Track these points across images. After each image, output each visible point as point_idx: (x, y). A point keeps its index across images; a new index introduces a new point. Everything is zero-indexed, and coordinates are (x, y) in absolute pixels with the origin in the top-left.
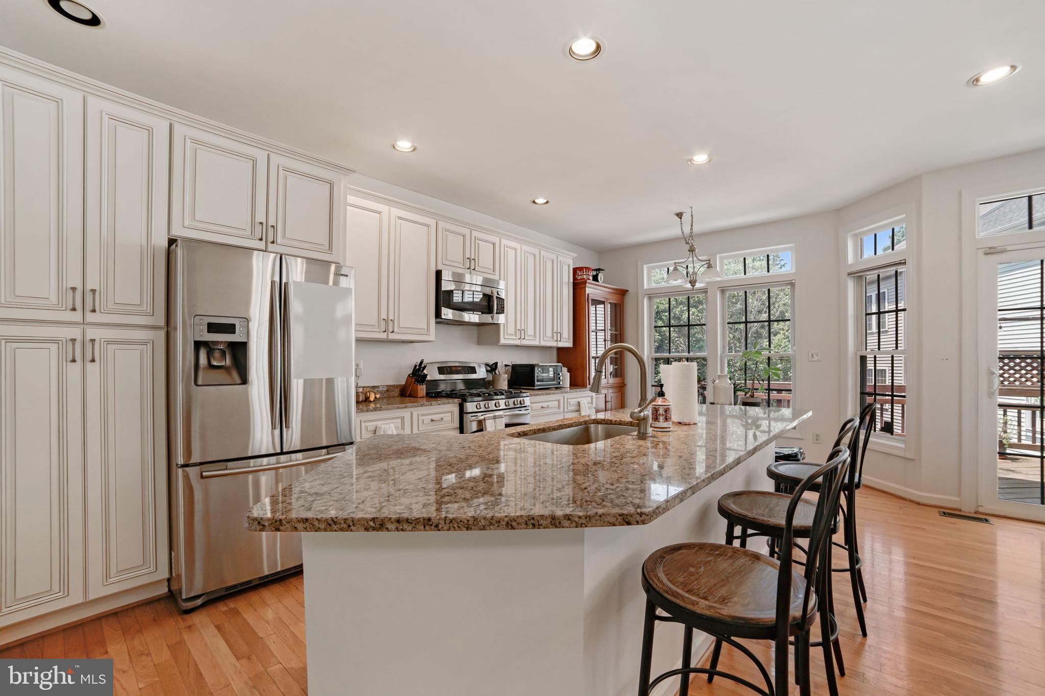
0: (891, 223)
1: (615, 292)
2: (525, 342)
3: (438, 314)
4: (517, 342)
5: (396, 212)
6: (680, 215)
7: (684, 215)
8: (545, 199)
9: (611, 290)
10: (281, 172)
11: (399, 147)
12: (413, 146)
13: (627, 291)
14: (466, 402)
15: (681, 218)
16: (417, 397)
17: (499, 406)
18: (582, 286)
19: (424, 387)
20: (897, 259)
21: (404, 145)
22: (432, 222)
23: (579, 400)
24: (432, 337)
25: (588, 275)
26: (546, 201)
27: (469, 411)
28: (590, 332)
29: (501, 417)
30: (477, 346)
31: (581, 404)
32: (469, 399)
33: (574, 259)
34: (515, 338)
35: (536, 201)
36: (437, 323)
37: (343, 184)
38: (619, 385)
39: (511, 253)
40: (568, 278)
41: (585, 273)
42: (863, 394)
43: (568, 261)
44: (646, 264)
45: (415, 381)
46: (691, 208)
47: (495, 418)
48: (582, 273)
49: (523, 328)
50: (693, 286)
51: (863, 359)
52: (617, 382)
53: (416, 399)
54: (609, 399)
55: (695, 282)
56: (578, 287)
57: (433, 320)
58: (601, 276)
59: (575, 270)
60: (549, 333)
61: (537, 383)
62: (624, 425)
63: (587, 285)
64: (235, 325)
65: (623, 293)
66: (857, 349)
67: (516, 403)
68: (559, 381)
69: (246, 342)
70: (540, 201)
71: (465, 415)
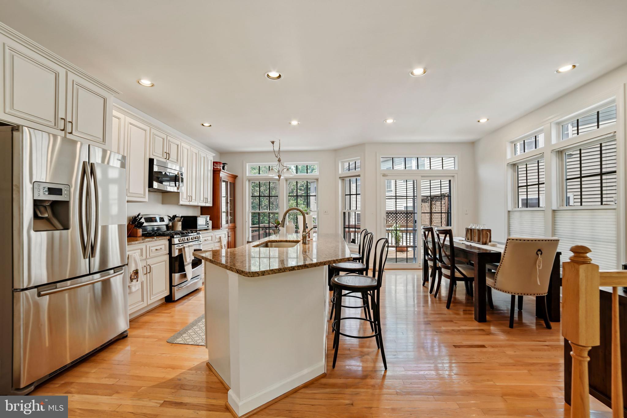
0: (354, 160)
1: (232, 176)
2: (192, 203)
3: (151, 185)
4: (188, 203)
5: (129, 120)
6: (273, 143)
7: (275, 142)
8: (209, 124)
9: (229, 175)
10: (75, 86)
11: (142, 83)
12: (151, 83)
13: (237, 176)
14: (173, 237)
15: (273, 144)
16: (137, 237)
17: (185, 241)
18: (218, 172)
19: (141, 230)
20: (357, 174)
21: (146, 82)
22: (148, 129)
23: (220, 236)
24: (146, 199)
25: (221, 166)
26: (210, 125)
27: (176, 243)
28: (222, 197)
29: (192, 246)
30: (162, 205)
31: (221, 238)
32: (175, 236)
33: (214, 157)
34: (187, 201)
35: (204, 124)
36: (149, 191)
37: (112, 100)
38: (232, 228)
39: (185, 151)
40: (210, 168)
41: (219, 165)
42: (345, 228)
43: (211, 157)
44: (248, 163)
45: (134, 227)
46: (280, 140)
47: (189, 246)
48: (217, 165)
49: (190, 195)
50: (280, 178)
51: (344, 213)
52: (232, 226)
53: (136, 238)
54: (230, 235)
55: (281, 176)
56: (216, 173)
57: (147, 189)
58: (226, 167)
59: (214, 162)
60: (202, 199)
61: (198, 227)
62: (283, 242)
63: (221, 172)
64: (61, 189)
65: (235, 177)
66: (342, 210)
67: (189, 239)
68: (208, 225)
69: (68, 201)
70: (206, 124)
71: (173, 246)
